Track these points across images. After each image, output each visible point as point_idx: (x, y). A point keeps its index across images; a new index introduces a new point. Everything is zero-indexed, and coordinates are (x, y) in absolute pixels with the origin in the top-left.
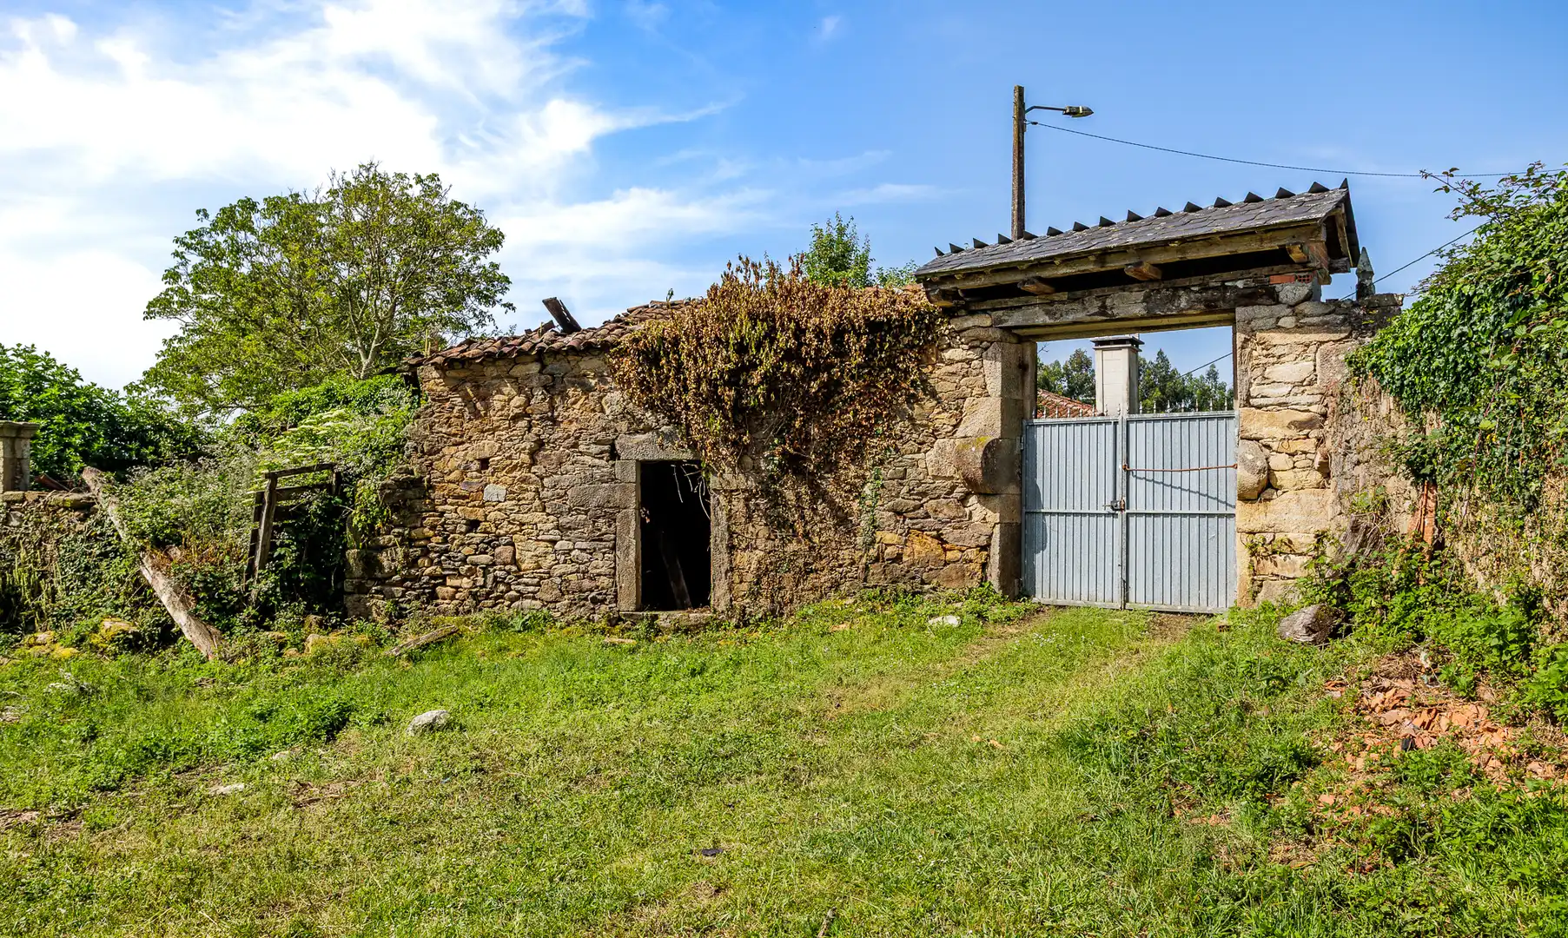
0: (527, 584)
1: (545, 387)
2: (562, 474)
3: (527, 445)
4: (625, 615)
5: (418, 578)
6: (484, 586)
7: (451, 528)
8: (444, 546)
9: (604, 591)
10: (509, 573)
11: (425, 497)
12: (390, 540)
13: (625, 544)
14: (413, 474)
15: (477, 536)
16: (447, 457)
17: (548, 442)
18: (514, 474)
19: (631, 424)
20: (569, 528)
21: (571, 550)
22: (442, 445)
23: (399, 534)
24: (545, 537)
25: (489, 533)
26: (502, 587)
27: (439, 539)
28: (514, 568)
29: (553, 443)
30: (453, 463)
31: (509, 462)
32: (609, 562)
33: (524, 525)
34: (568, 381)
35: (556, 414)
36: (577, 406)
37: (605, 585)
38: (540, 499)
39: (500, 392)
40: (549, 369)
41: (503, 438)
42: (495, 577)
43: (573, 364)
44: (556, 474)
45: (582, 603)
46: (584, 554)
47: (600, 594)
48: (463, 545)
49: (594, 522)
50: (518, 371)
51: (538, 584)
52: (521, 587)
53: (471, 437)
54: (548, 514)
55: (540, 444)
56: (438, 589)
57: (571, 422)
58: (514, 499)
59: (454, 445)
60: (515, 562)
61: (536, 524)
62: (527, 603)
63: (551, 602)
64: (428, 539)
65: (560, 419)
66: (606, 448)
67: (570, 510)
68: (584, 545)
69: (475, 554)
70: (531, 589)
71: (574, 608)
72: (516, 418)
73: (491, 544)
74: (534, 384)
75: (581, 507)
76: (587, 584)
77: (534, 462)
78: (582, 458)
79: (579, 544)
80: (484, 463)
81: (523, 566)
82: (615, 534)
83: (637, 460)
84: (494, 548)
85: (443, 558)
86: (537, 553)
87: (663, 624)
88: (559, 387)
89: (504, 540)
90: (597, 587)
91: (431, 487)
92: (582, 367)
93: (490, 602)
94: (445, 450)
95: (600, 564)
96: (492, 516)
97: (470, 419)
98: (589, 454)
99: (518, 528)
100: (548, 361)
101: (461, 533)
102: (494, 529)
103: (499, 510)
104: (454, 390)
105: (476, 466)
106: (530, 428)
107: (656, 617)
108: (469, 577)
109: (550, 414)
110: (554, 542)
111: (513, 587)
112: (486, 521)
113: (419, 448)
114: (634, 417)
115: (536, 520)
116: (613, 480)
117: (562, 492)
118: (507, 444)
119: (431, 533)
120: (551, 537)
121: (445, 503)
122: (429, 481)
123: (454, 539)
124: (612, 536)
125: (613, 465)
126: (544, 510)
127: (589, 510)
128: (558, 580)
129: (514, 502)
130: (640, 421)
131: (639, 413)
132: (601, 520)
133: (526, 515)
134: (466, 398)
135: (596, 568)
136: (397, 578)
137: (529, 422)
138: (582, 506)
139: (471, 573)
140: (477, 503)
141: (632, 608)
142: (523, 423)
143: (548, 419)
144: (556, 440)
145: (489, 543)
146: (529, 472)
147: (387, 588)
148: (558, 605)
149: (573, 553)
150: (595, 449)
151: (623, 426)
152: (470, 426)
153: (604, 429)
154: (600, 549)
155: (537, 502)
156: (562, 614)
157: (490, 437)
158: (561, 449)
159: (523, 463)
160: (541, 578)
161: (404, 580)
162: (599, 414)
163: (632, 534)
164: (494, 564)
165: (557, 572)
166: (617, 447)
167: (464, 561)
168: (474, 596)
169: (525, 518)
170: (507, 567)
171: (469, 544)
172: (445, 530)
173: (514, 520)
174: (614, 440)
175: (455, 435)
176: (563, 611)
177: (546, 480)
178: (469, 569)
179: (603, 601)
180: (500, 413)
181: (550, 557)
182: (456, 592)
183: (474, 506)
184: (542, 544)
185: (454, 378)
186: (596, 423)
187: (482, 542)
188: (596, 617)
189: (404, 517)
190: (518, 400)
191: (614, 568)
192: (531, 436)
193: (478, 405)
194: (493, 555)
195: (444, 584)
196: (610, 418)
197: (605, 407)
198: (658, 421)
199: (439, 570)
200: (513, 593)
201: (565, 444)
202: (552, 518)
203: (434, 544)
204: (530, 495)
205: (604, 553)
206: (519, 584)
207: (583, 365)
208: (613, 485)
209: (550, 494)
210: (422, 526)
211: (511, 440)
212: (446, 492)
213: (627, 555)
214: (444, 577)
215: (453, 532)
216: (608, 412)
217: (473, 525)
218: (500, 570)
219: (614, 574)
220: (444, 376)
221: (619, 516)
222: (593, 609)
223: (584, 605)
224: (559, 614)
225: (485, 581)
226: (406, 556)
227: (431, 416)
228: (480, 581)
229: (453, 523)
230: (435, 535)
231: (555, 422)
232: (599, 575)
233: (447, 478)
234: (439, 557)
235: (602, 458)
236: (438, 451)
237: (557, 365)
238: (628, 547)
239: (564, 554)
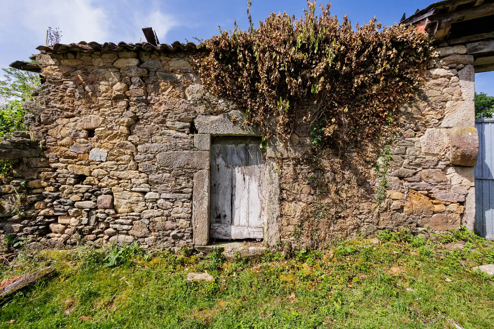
0: (122, 224)
1: (142, 77)
2: (152, 143)
3: (126, 119)
4: (198, 248)
5: (34, 218)
6: (88, 224)
7: (62, 180)
8: (56, 194)
9: (183, 230)
10: (108, 215)
11: (40, 156)
12: (10, 189)
13: (200, 195)
14: (30, 138)
15: (83, 187)
16: (60, 127)
17: (142, 118)
18: (114, 141)
19: (207, 107)
20: (157, 183)
21: (157, 199)
22: (56, 117)
23: (18, 184)
24: (137, 189)
25: (92, 185)
26: (102, 225)
27: (52, 188)
28: (112, 212)
29: (146, 119)
30: (65, 131)
31: (110, 132)
32: (187, 209)
33: (121, 179)
34: (160, 75)
35: (149, 98)
36: (166, 93)
37: (183, 226)
38: (134, 160)
39: (104, 79)
40: (145, 64)
41: (106, 113)
42: (97, 218)
43: (164, 62)
44: (147, 142)
45: (165, 238)
46: (168, 202)
47: (179, 232)
48: (71, 193)
49: (176, 179)
50: (120, 63)
51: (131, 224)
52: (117, 226)
53: (80, 112)
54: (140, 172)
55: (136, 119)
56: (51, 226)
57: (161, 104)
58: (114, 160)
59: (67, 117)
60: (113, 206)
61: (130, 179)
62: (122, 237)
63: (141, 237)
64: (43, 188)
65: (152, 102)
66: (188, 124)
67: (158, 169)
68: (168, 196)
69: (81, 201)
70: (126, 227)
71: (159, 242)
72: (117, 99)
73: (95, 193)
74: (133, 74)
75: (166, 167)
76: (169, 224)
77: (130, 133)
78: (168, 131)
79: (164, 195)
80: (91, 132)
81: (120, 210)
82: (192, 188)
83: (211, 134)
84: (97, 196)
85: (55, 203)
86: (131, 201)
87: (228, 255)
88: (152, 78)
89: (105, 190)
90: (177, 227)
91: (45, 149)
92: (171, 65)
93: (92, 237)
94: (59, 121)
95: (180, 210)
96: (95, 172)
97: (80, 98)
98: (174, 129)
99: (116, 182)
100: (145, 58)
101: (70, 184)
102: (97, 182)
103: (102, 168)
104: (67, 75)
105: (83, 134)
106: (128, 108)
107: (222, 250)
108: (76, 217)
109: (144, 97)
110: (144, 193)
111: (111, 225)
112: (91, 176)
113: (37, 118)
114: (210, 103)
115: (131, 176)
116: (192, 148)
117: (151, 156)
118: (109, 119)
119: (45, 184)
120: (142, 189)
121: (58, 161)
122: (44, 144)
123: (64, 189)
124: (190, 190)
125: (193, 137)
126: (137, 169)
127: (172, 170)
128: (147, 222)
129: (113, 162)
130: (215, 106)
131: (213, 100)
132: (181, 178)
133: (122, 173)
134: (77, 84)
135: (177, 213)
136: (16, 217)
137: (128, 102)
138: (167, 167)
139: (78, 214)
140: (83, 162)
141: (205, 242)
142: (123, 103)
143: (143, 101)
144: (149, 117)
145: (93, 192)
146: (127, 140)
147: (7, 225)
148: (146, 239)
149: (159, 202)
150: (179, 125)
151: (201, 109)
152: (79, 103)
153: (186, 110)
154: (180, 199)
155: (132, 163)
156: (149, 246)
157: (96, 112)
158: (152, 124)
159: (122, 133)
160: (134, 220)
161: (22, 218)
162: (183, 100)
163: (206, 188)
164: (96, 208)
165: (146, 216)
166: (196, 124)
167: (72, 205)
168: (81, 232)
169: (122, 174)
170: (107, 211)
171: (76, 193)
172: (57, 182)
173: (113, 175)
174: (193, 118)
175: (67, 110)
176: (150, 244)
177: (139, 146)
178: (76, 212)
179: (181, 238)
180: (104, 94)
181: (141, 204)
182: (66, 228)
183: (81, 164)
184: (135, 194)
185: (68, 66)
186: (181, 106)
187: (87, 191)
188: (176, 249)
189: (22, 171)
190: (119, 86)
191: (191, 213)
192: (129, 113)
193: (87, 88)
194: (96, 202)
195: (56, 222)
196: (191, 102)
197: (187, 95)
198: (228, 107)
199: (51, 212)
200: (110, 230)
201: (156, 120)
202: (143, 175)
203: (46, 193)
204: (126, 157)
205: (183, 202)
206: (116, 223)
207: (172, 64)
208: (192, 152)
209: (142, 156)
210: (38, 178)
211: (113, 115)
212: (58, 153)
213: (201, 204)
214: (56, 217)
215: (64, 183)
216: (189, 98)
217: (80, 179)
218: (101, 213)
219: (191, 218)
220: (60, 65)
221: (196, 175)
222: (174, 243)
223: (167, 240)
224: (147, 246)
225: (88, 221)
226: (23, 201)
227: (47, 94)
228: (85, 220)
229: (64, 176)
230: (49, 186)
231: (148, 104)
232: (179, 218)
233: (59, 142)
234: (52, 202)
235: (184, 132)
236: (53, 121)
237: (151, 62)
238: (202, 198)
239: (152, 202)
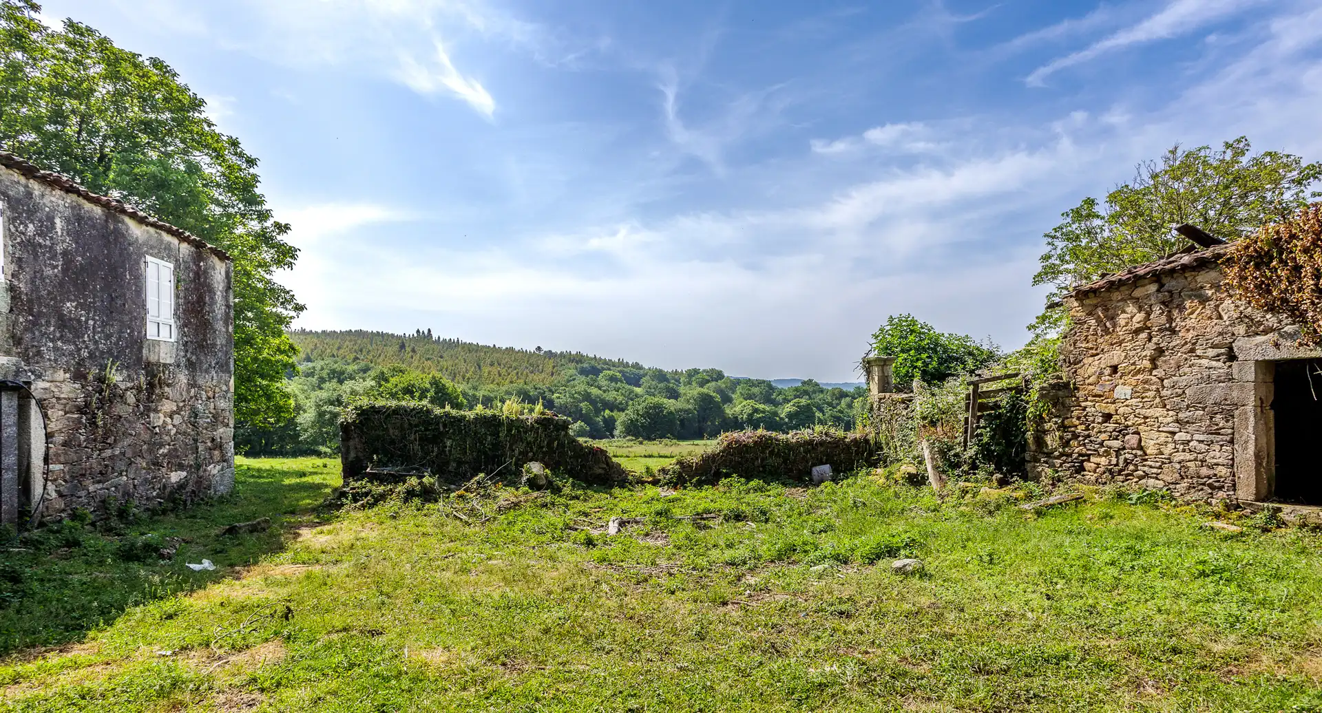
0: (1151, 467)
1: (1163, 303)
2: (1180, 376)
3: (1148, 353)
4: (1243, 503)
5: (1070, 455)
6: (1117, 465)
7: (1091, 419)
8: (1087, 433)
9: (1222, 479)
10: (1136, 456)
11: (1072, 396)
12: (1051, 426)
13: (1243, 438)
14: (1061, 379)
15: (1111, 426)
16: (1087, 366)
17: (1167, 349)
18: (1138, 377)
19: (1249, 327)
20: (1188, 422)
21: (1189, 441)
22: (1083, 356)
23: (1056, 423)
24: (1165, 429)
25: (1120, 424)
26: (1131, 467)
27: (1083, 427)
28: (1139, 453)
29: (1172, 349)
30: (1091, 370)
31: (1133, 367)
32: (1226, 454)
33: (1147, 418)
34: (1185, 295)
35: (1174, 325)
36: (1194, 316)
37: (1222, 474)
38: (1161, 397)
39: (1124, 312)
40: (1166, 287)
41: (1128, 348)
42: (1126, 460)
43: (1189, 279)
44: (1175, 375)
45: (1200, 487)
46: (1202, 445)
47: (1219, 481)
48: (1100, 432)
49: (1211, 418)
50: (1138, 293)
51: (1160, 467)
52: (1146, 469)
53: (1103, 349)
54: (1168, 410)
55: (1160, 351)
56: (1085, 463)
57: (1188, 330)
58: (1139, 397)
59: (1092, 356)
60: (1140, 447)
61: (1157, 418)
62: (1151, 482)
63: (1172, 483)
64: (1076, 426)
65: (1177, 329)
66: (1223, 351)
67: (1188, 406)
68: (1202, 437)
69: (1109, 440)
70: (1155, 470)
71: (1193, 491)
72: (1137, 332)
73: (1122, 432)
74: (1153, 302)
75: (1198, 404)
76: (1204, 471)
77: (1155, 367)
78: (1199, 361)
79: (1196, 437)
80: (1115, 369)
81: (1148, 452)
82: (1233, 428)
83: (1257, 361)
84: (1124, 436)
85: (1086, 441)
86: (1159, 442)
87: (1287, 517)
88: (1176, 302)
89: (1131, 430)
90: (1215, 475)
91: (1077, 389)
92: (1198, 281)
93: (1121, 478)
94: (1085, 361)
95: (1218, 455)
96: (1121, 411)
97: (1102, 336)
98: (1207, 358)
99: (1143, 421)
100: (1165, 280)
101: (1098, 423)
102: (1123, 421)
103: (1127, 406)
104: (1090, 314)
105: (1108, 371)
106: (1150, 340)
107: (1279, 510)
108: (1106, 457)
109: (1168, 325)
110: (1173, 433)
111: (1139, 468)
112: (1117, 414)
113: (1067, 360)
114: (1252, 320)
115: (1158, 415)
116: (1230, 380)
117: (1180, 391)
118: (1131, 353)
119: (1077, 422)
120: (1171, 429)
121: (1086, 400)
122: (1075, 384)
123: (1093, 428)
124: (1230, 431)
125: (1230, 366)
126: (1165, 406)
127: (1206, 407)
128: (1178, 466)
129: (1138, 400)
130: (1260, 323)
131: (1258, 316)
132: (1218, 416)
133: (1149, 410)
134: (1099, 321)
135: (1213, 458)
136: (1056, 453)
137: (1149, 334)
138: (1200, 403)
139: (1107, 454)
140: (1109, 400)
141: (1252, 497)
142: (1143, 335)
143: (1166, 329)
144: (1174, 347)
145: (1120, 431)
146: (1151, 375)
147: (1051, 460)
148: (1178, 486)
149: (1191, 444)
150: (1211, 352)
151: (1241, 329)
152: (1102, 340)
153: (1220, 334)
154: (1217, 442)
155: (1158, 400)
156: (1182, 495)
157: (1118, 348)
158: (1179, 354)
159: (1145, 368)
160: (1163, 463)
161: (1062, 455)
162: (1216, 321)
163: (1251, 429)
164: (1124, 448)
165: (1176, 459)
166: (1235, 350)
167: (1101, 444)
168: (1110, 471)
169: (1149, 412)
170: (1134, 452)
171: (1105, 432)
172: (1087, 420)
173: (1139, 414)
174: (1231, 343)
175: (1092, 348)
176: (1183, 492)
177: (1165, 381)
178: (1105, 451)
179: (1221, 488)
180: (1124, 329)
181: (1171, 446)
182: (1098, 467)
183: (1107, 403)
184: (1164, 434)
185: (1090, 305)
186: (1213, 328)
187: (1114, 430)
188: (1214, 501)
189: (1058, 410)
190: (1140, 316)
191: (1233, 459)
192: (1151, 346)
193: (1108, 324)
194: (1123, 441)
195: (1089, 461)
196: (1227, 323)
197: (1223, 314)
198: (1280, 322)
199: (1084, 451)
200: (1141, 473)
201: (1183, 350)
202: (1171, 413)
203: (1079, 431)
204: (1151, 394)
205: (1222, 446)
206: (1144, 466)
207: (1199, 279)
208: (1230, 384)
209: (1169, 392)
210: (1071, 417)
211: (1135, 350)
212: (1086, 392)
213: (1246, 449)
214: (1089, 455)
215: (1093, 422)
216: (1225, 317)
217: (1107, 417)
218: (1128, 453)
219: (1232, 465)
220: (1082, 305)
221: (1237, 413)
222: (1211, 494)
223: (1202, 489)
224: (1178, 494)
225: (1117, 461)
226: (1061, 438)
227: (1074, 335)
228: (1114, 461)
229: (1093, 415)
230: (1081, 424)
231: (1173, 332)
232: (1217, 464)
233: (1087, 382)
234: (1084, 440)
235: (1219, 360)
236: (1080, 361)
237: (1174, 283)
238: (1246, 442)
239: (1183, 444)
